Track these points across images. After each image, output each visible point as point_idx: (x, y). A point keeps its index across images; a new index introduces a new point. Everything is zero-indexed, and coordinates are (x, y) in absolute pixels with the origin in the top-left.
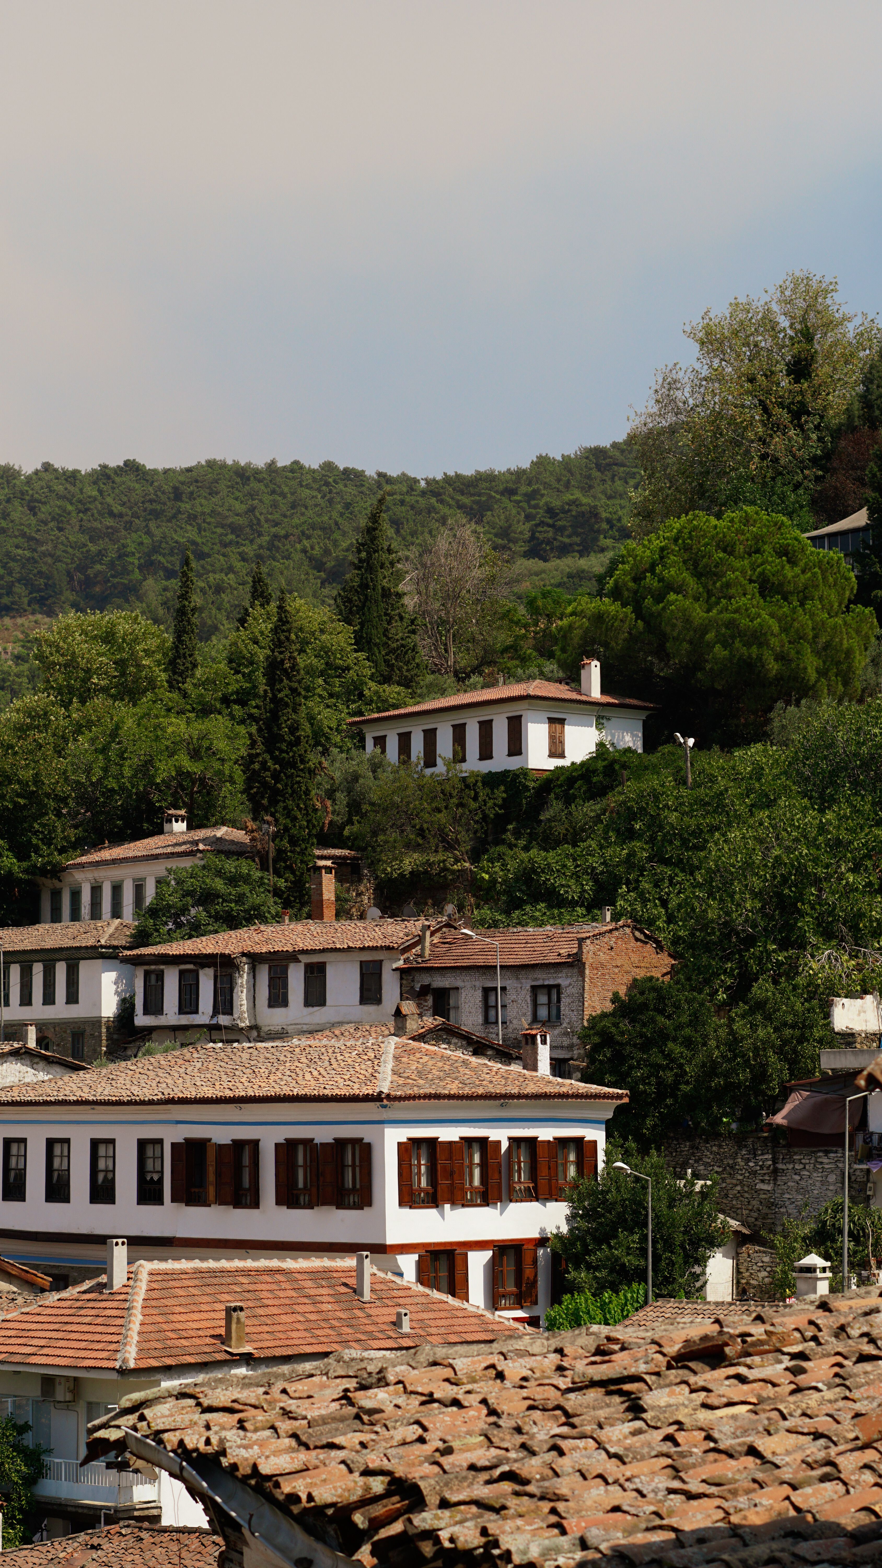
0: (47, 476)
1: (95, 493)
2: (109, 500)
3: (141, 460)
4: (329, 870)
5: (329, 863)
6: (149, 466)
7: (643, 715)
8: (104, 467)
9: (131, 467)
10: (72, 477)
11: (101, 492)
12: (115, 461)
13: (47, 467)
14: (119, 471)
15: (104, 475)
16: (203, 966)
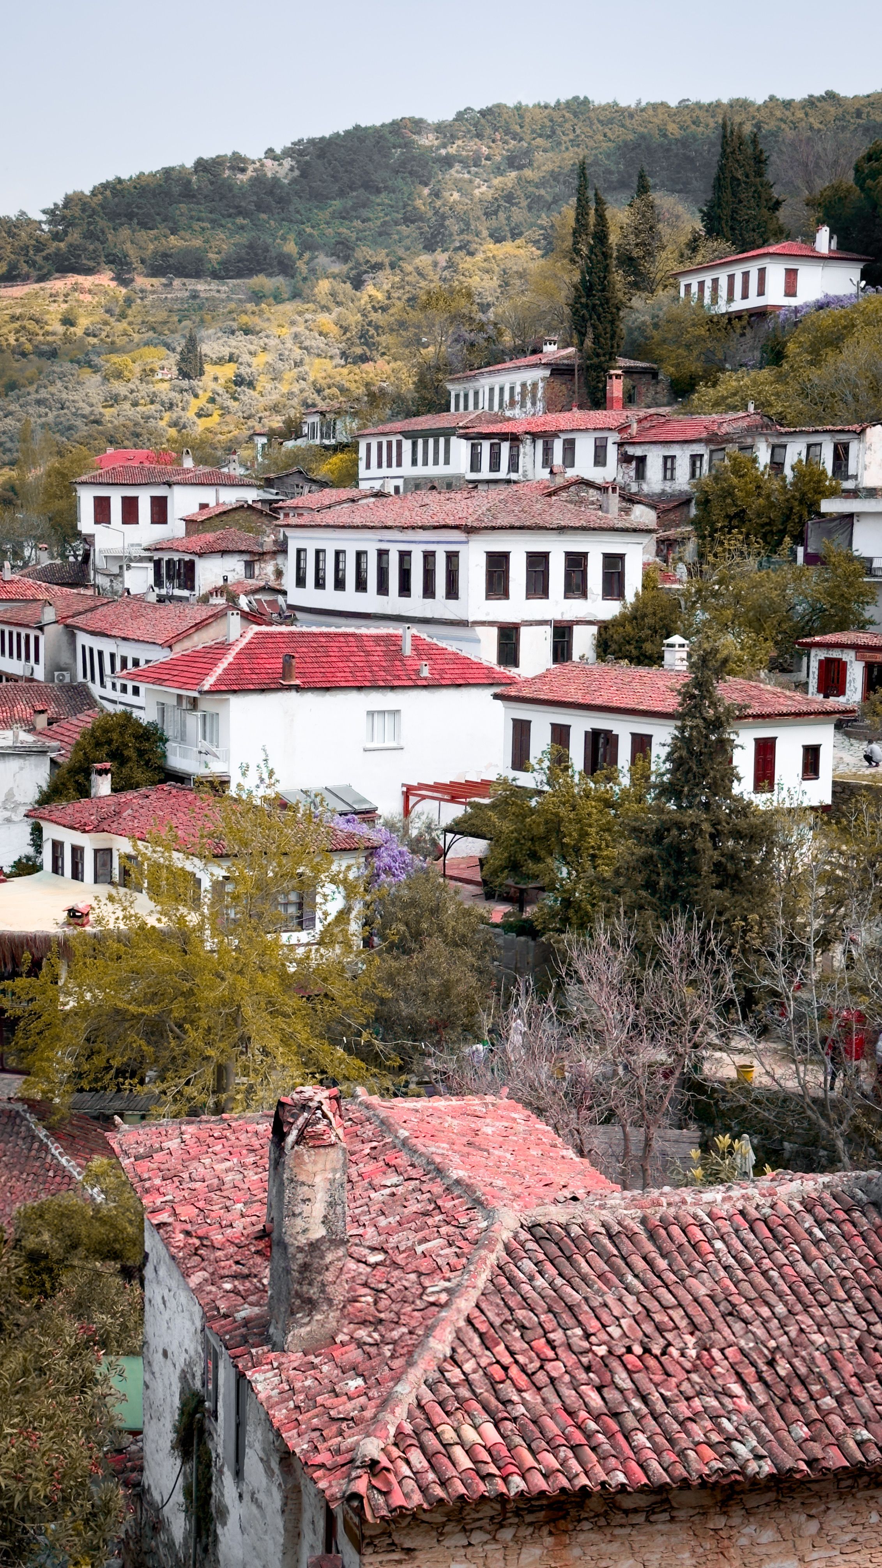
0: (771, 105)
1: (802, 115)
2: (811, 120)
3: (837, 91)
4: (618, 376)
5: (619, 372)
6: (842, 94)
7: (861, 266)
8: (811, 96)
9: (831, 96)
10: (788, 104)
11: (807, 115)
12: (819, 92)
13: (772, 98)
14: (822, 99)
15: (811, 102)
16: (506, 440)
